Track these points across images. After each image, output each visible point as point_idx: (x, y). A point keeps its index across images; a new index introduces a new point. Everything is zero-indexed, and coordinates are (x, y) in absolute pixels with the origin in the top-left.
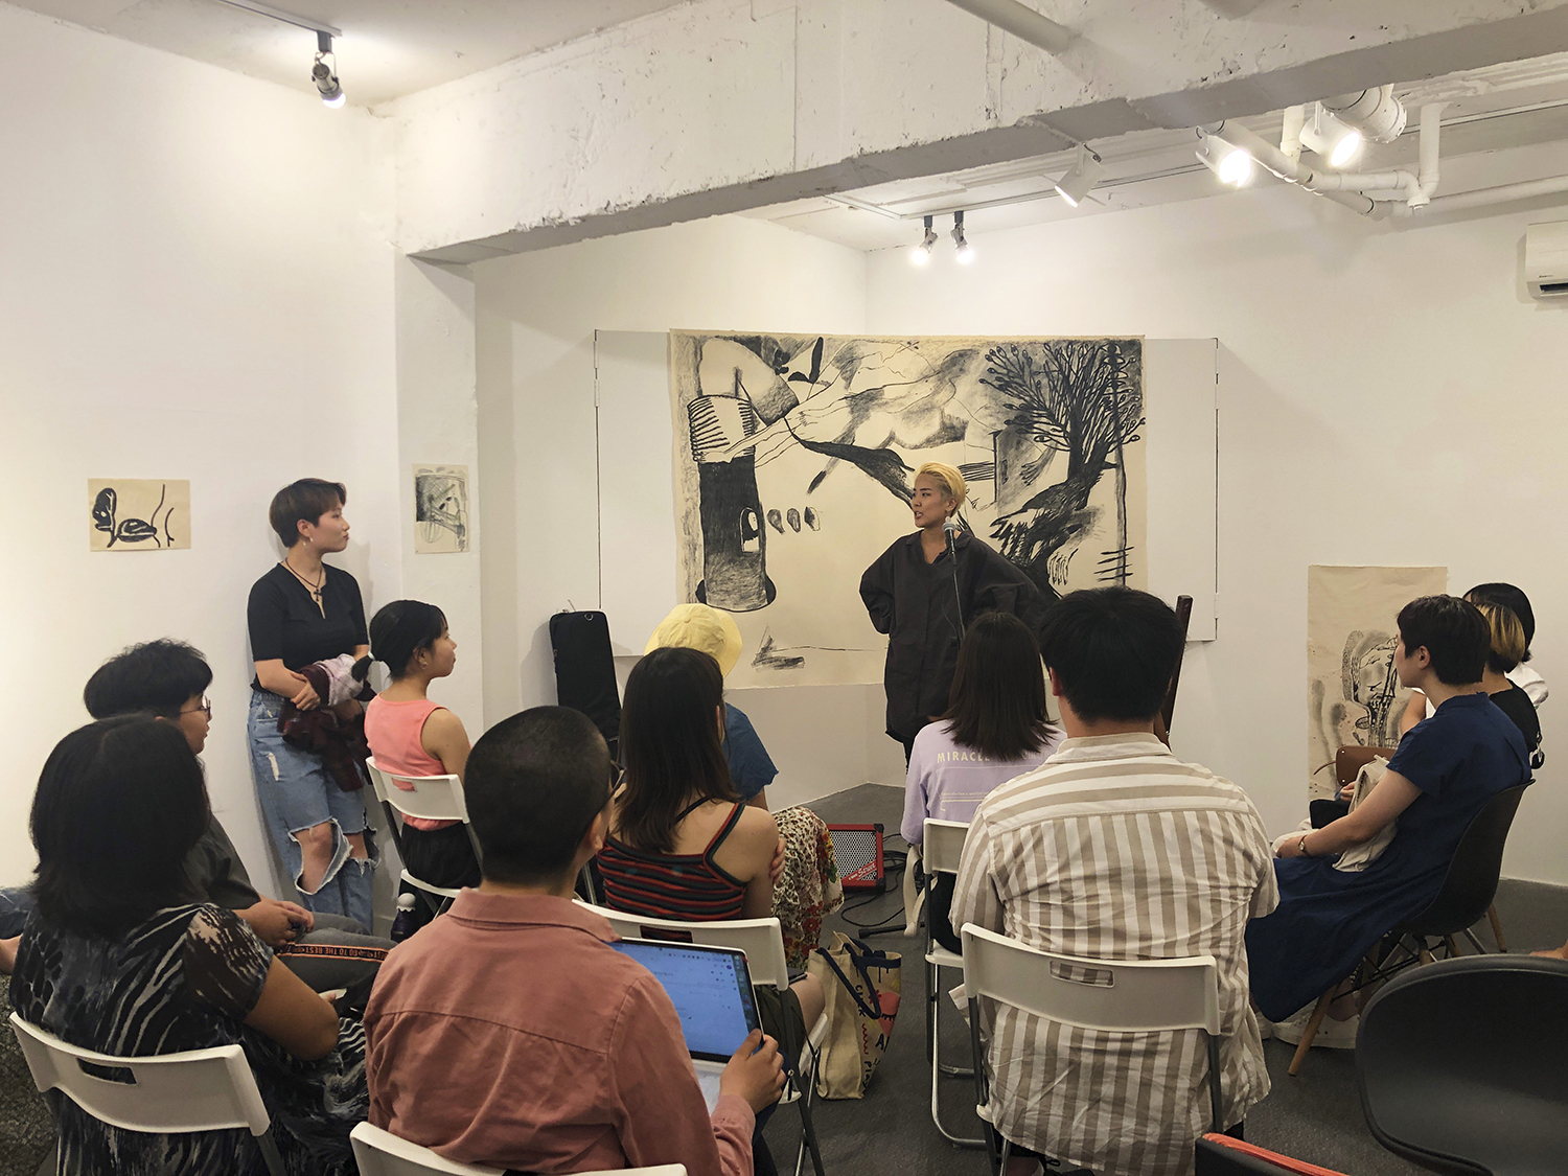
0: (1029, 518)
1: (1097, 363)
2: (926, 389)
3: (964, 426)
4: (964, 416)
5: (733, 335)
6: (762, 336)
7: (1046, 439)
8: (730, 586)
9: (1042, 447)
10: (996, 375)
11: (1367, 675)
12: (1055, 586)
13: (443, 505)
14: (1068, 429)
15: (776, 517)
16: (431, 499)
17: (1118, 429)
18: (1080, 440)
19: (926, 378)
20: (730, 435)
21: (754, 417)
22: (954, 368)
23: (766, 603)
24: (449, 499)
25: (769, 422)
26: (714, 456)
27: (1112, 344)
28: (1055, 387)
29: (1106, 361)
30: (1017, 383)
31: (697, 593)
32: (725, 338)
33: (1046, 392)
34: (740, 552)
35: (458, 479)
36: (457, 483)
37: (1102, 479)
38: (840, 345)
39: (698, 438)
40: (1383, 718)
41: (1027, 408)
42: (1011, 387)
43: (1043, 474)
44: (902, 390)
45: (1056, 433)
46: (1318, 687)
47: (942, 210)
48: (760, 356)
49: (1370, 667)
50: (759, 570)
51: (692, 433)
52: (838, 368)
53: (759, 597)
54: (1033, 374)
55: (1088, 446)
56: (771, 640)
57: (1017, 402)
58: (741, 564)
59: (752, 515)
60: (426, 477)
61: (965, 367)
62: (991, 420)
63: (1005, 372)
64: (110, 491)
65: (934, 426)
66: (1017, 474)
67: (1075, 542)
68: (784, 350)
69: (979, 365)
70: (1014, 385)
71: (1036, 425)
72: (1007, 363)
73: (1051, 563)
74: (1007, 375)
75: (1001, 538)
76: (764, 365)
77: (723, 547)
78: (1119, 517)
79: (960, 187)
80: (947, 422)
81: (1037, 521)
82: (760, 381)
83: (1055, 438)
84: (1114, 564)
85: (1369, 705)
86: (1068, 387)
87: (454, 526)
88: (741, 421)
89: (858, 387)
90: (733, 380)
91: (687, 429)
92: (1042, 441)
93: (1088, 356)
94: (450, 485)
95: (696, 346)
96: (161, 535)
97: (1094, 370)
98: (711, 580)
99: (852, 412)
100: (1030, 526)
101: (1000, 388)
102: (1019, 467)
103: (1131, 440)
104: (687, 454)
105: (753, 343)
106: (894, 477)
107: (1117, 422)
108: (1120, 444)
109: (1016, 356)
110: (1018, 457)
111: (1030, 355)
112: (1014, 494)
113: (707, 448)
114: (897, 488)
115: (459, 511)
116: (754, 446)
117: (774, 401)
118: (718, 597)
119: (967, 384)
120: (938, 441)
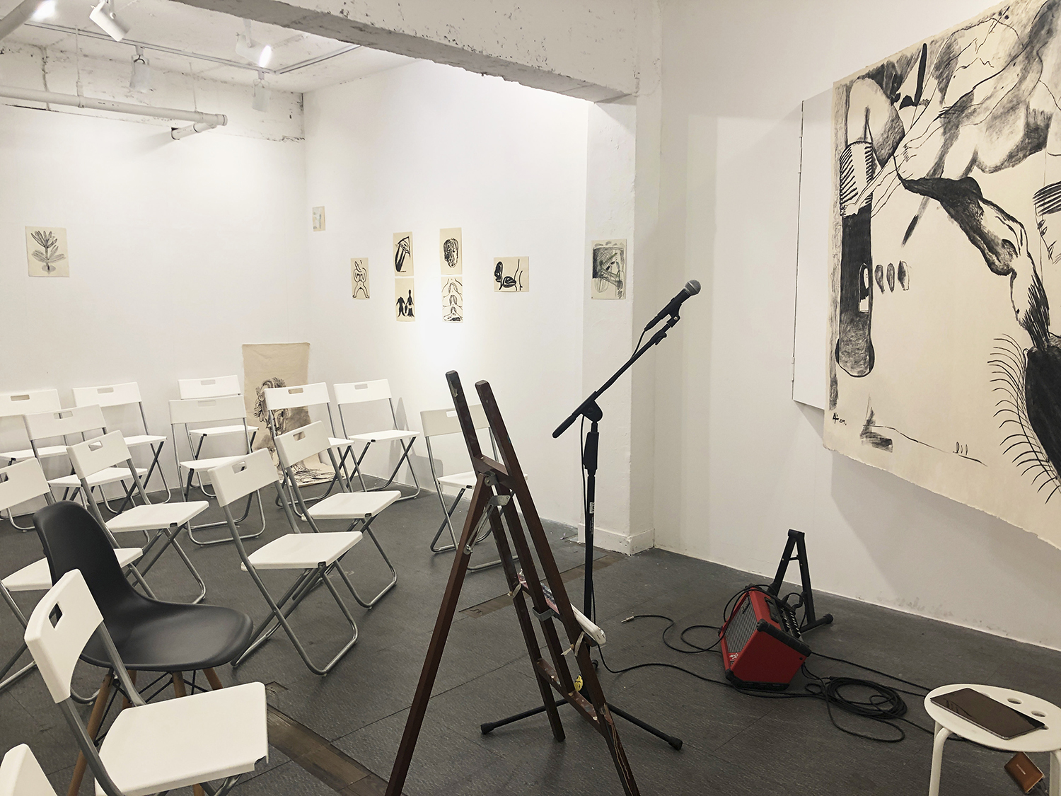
2: (1013, 76)
3: (1048, 122)
4: (1050, 108)
6: (894, 60)
13: (609, 267)
15: (880, 273)
16: (601, 263)
19: (1015, 59)
21: (874, 160)
22: (1042, 32)
23: (868, 370)
24: (612, 263)
25: (883, 164)
32: (864, 77)
34: (857, 314)
35: (620, 249)
36: (619, 252)
38: (940, 46)
39: (845, 190)
44: (990, 87)
48: (882, 88)
50: (866, 334)
52: (935, 78)
53: (864, 365)
56: (872, 413)
60: (599, 249)
61: (1054, 24)
64: (500, 263)
65: (1015, 133)
76: (884, 97)
82: (881, 117)
90: (862, 122)
95: (847, 92)
96: (518, 282)
99: (945, 133)
113: (847, 201)
114: (975, 232)
115: (619, 271)
116: (872, 194)
117: (888, 137)
118: (844, 358)
119: (1054, 51)
120: (1020, 154)
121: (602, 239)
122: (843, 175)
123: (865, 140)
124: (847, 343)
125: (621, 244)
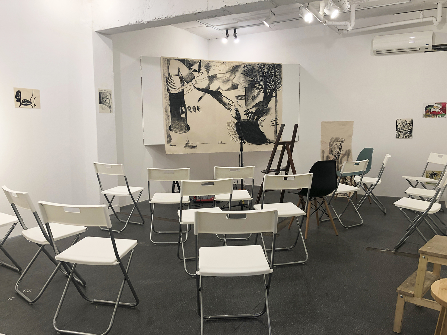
0: (254, 110)
1: (271, 70)
2: (228, 75)
3: (238, 85)
4: (238, 83)
5: (177, 59)
6: (185, 59)
7: (258, 89)
8: (178, 126)
9: (257, 92)
10: (246, 72)
11: (335, 148)
12: (260, 128)
13: (106, 100)
14: (264, 87)
16: (103, 98)
17: (276, 87)
18: (266, 90)
19: (228, 72)
20: (177, 86)
21: (184, 81)
22: (235, 70)
23: (187, 131)
24: (107, 99)
25: (187, 83)
26: (173, 91)
27: (274, 65)
28: (260, 76)
29: (273, 69)
30: (251, 74)
31: (169, 128)
32: (176, 60)
33: (258, 77)
34: (180, 117)
35: (110, 93)
36: (109, 94)
37: (272, 100)
38: (206, 62)
39: (169, 86)
40: (338, 158)
41: (253, 81)
42: (249, 75)
43: (257, 98)
44: (222, 75)
45: (261, 88)
46: (323, 152)
47: (231, 28)
48: (185, 65)
49: (336, 146)
50: (185, 122)
51: (167, 85)
52: (205, 69)
53: (185, 130)
54: (255, 72)
55: (268, 91)
56: (189, 141)
57: (251, 79)
58: (181, 121)
59: (183, 108)
60: (101, 92)
61: (238, 70)
62: (244, 84)
63: (248, 71)
64: (19, 91)
65: (230, 86)
66: (251, 98)
67: (265, 116)
68: (191, 63)
69: (241, 69)
71: (255, 86)
72: (249, 69)
73: (259, 122)
74: (248, 72)
75: (247, 115)
76: (186, 67)
77: (176, 116)
78: (276, 110)
79: (236, 22)
80: (233, 84)
81: (256, 111)
82: (185, 71)
83: (260, 89)
84: (274, 122)
85: (335, 155)
86: (263, 76)
87: (109, 106)
88: (180, 82)
89: (211, 74)
90: (178, 71)
91: (166, 84)
92: (257, 90)
93: (268, 68)
94: (107, 95)
95: (168, 61)
96: (33, 104)
97: (270, 72)
98: (173, 125)
99: (209, 81)
100: (254, 112)
101: (247, 76)
102: (251, 97)
103: (279, 90)
104: (166, 91)
105: (183, 61)
106: (220, 98)
107: (275, 86)
108: (276, 91)
109: (251, 67)
110: (251, 94)
111: (254, 67)
112: (250, 103)
113: (171, 89)
114: (221, 101)
115: (110, 102)
116: (184, 89)
117: (189, 77)
118: (175, 129)
119: (238, 74)
120: (231, 89)
121: (103, 88)
122: (168, 82)
123: (179, 75)
124: (176, 125)
125: (110, 91)
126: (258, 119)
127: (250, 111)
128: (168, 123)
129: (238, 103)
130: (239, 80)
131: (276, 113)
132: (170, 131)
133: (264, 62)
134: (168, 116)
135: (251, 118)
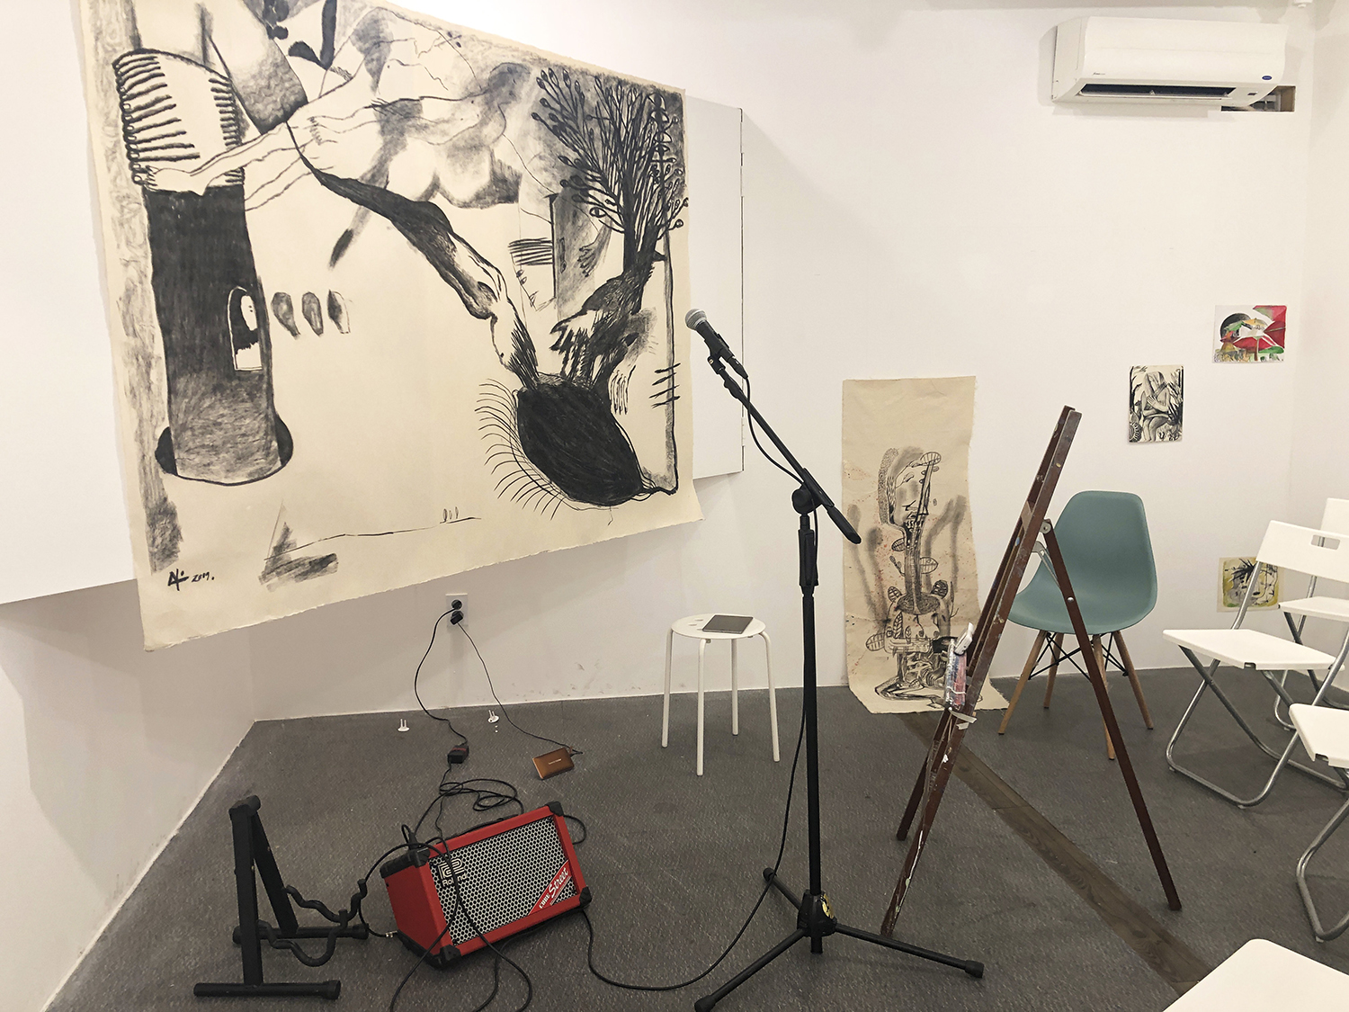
0: (587, 323)
1: (645, 116)
2: (472, 114)
3: (517, 180)
4: (517, 166)
7: (601, 213)
8: (218, 437)
9: (595, 226)
10: (549, 111)
12: (617, 416)
14: (622, 203)
15: (285, 307)
17: (665, 209)
18: (632, 218)
19: (470, 96)
21: (240, 112)
22: (504, 90)
23: (279, 464)
25: (265, 127)
26: (172, 179)
27: (659, 93)
28: (607, 141)
29: (653, 115)
30: (571, 127)
31: (158, 455)
34: (231, 373)
38: (360, 10)
39: (139, 136)
41: (580, 165)
42: (565, 132)
43: (600, 262)
44: (443, 110)
45: (610, 206)
50: (264, 405)
51: (126, 123)
52: (361, 50)
53: (267, 455)
54: (587, 118)
55: (640, 228)
56: (287, 532)
57: (572, 156)
58: (235, 395)
59: (247, 302)
61: (516, 91)
63: (559, 107)
65: (485, 177)
66: (575, 260)
67: (633, 357)
69: (531, 90)
70: (568, 129)
71: (591, 192)
72: (561, 96)
73: (612, 386)
74: (561, 112)
75: (561, 352)
77: (201, 361)
78: (668, 326)
80: (498, 171)
81: (598, 326)
82: (244, 44)
83: (610, 213)
84: (664, 386)
86: (620, 145)
89: (388, 94)
90: (196, 30)
91: (116, 113)
92: (598, 215)
93: (636, 104)
97: (643, 126)
98: (184, 428)
99: (383, 132)
100: (589, 334)
101: (554, 130)
102: (576, 251)
103: (676, 226)
104: (120, 166)
106: (441, 249)
107: (664, 201)
108: (667, 229)
109: (569, 87)
110: (575, 235)
111: (583, 90)
112: (574, 288)
113: (156, 159)
114: (447, 270)
116: (242, 169)
117: (269, 87)
118: (197, 460)
119: (519, 116)
120: (489, 199)
122: (134, 103)
123: (205, 64)
124: (206, 430)
126: (607, 370)
127: (574, 326)
128: (146, 415)
129: (522, 282)
130: (523, 149)
131: (669, 342)
132: (168, 479)
133: (620, 71)
134: (149, 365)
135: (579, 367)
